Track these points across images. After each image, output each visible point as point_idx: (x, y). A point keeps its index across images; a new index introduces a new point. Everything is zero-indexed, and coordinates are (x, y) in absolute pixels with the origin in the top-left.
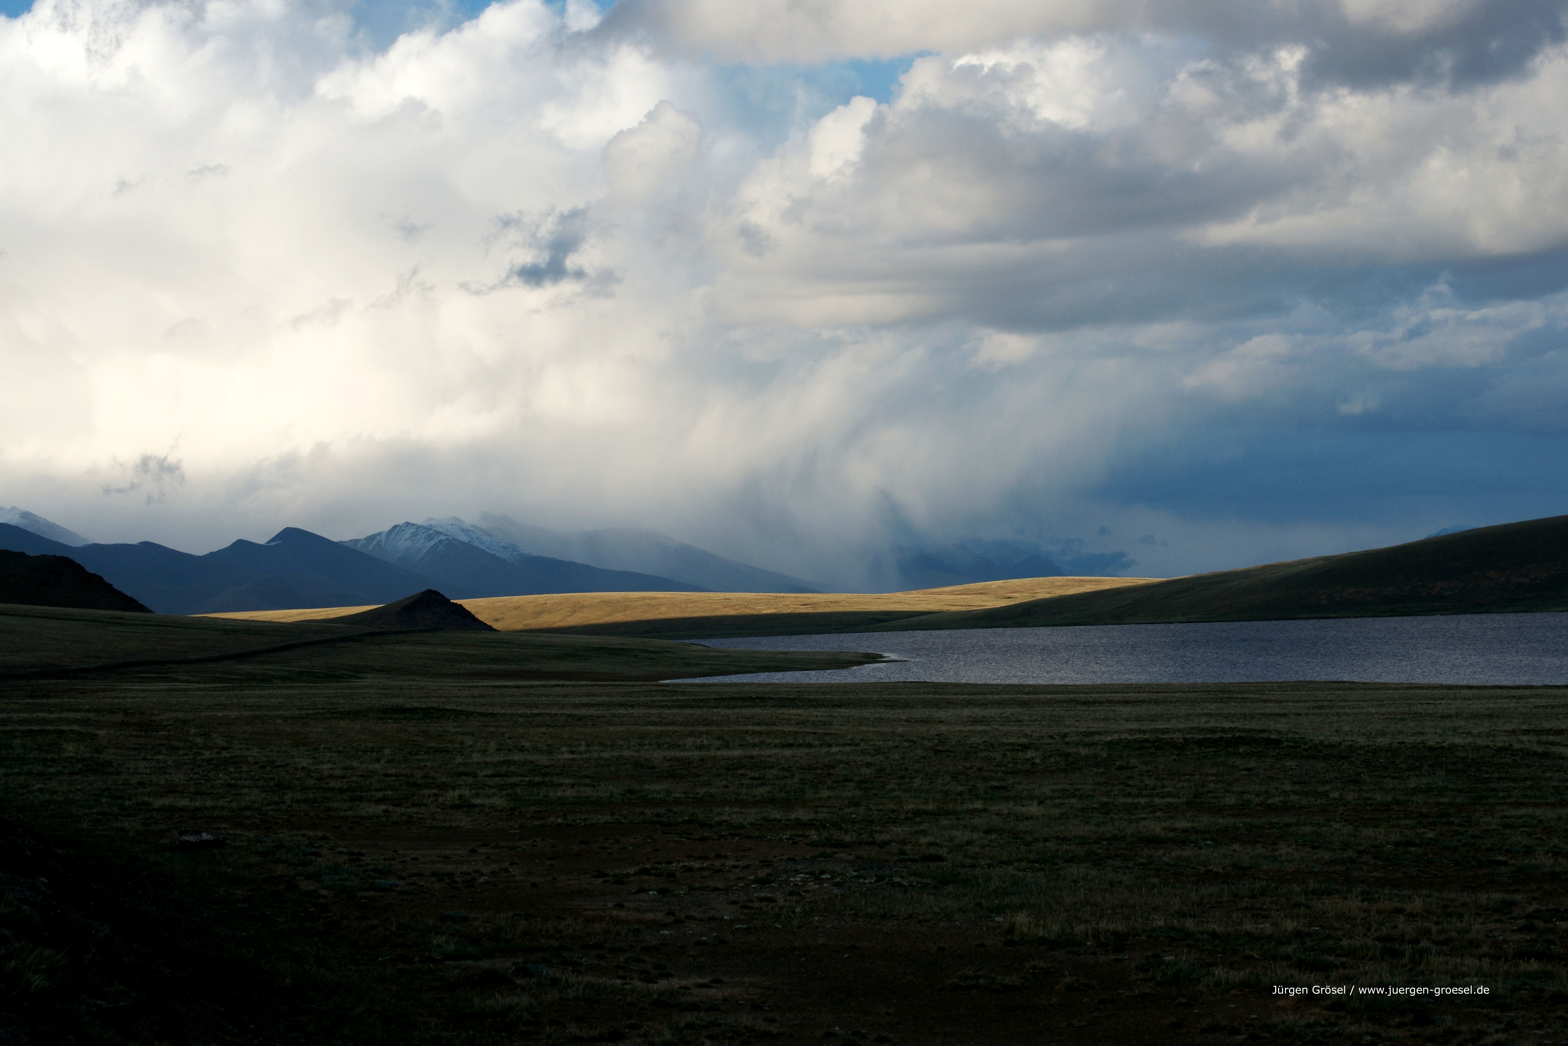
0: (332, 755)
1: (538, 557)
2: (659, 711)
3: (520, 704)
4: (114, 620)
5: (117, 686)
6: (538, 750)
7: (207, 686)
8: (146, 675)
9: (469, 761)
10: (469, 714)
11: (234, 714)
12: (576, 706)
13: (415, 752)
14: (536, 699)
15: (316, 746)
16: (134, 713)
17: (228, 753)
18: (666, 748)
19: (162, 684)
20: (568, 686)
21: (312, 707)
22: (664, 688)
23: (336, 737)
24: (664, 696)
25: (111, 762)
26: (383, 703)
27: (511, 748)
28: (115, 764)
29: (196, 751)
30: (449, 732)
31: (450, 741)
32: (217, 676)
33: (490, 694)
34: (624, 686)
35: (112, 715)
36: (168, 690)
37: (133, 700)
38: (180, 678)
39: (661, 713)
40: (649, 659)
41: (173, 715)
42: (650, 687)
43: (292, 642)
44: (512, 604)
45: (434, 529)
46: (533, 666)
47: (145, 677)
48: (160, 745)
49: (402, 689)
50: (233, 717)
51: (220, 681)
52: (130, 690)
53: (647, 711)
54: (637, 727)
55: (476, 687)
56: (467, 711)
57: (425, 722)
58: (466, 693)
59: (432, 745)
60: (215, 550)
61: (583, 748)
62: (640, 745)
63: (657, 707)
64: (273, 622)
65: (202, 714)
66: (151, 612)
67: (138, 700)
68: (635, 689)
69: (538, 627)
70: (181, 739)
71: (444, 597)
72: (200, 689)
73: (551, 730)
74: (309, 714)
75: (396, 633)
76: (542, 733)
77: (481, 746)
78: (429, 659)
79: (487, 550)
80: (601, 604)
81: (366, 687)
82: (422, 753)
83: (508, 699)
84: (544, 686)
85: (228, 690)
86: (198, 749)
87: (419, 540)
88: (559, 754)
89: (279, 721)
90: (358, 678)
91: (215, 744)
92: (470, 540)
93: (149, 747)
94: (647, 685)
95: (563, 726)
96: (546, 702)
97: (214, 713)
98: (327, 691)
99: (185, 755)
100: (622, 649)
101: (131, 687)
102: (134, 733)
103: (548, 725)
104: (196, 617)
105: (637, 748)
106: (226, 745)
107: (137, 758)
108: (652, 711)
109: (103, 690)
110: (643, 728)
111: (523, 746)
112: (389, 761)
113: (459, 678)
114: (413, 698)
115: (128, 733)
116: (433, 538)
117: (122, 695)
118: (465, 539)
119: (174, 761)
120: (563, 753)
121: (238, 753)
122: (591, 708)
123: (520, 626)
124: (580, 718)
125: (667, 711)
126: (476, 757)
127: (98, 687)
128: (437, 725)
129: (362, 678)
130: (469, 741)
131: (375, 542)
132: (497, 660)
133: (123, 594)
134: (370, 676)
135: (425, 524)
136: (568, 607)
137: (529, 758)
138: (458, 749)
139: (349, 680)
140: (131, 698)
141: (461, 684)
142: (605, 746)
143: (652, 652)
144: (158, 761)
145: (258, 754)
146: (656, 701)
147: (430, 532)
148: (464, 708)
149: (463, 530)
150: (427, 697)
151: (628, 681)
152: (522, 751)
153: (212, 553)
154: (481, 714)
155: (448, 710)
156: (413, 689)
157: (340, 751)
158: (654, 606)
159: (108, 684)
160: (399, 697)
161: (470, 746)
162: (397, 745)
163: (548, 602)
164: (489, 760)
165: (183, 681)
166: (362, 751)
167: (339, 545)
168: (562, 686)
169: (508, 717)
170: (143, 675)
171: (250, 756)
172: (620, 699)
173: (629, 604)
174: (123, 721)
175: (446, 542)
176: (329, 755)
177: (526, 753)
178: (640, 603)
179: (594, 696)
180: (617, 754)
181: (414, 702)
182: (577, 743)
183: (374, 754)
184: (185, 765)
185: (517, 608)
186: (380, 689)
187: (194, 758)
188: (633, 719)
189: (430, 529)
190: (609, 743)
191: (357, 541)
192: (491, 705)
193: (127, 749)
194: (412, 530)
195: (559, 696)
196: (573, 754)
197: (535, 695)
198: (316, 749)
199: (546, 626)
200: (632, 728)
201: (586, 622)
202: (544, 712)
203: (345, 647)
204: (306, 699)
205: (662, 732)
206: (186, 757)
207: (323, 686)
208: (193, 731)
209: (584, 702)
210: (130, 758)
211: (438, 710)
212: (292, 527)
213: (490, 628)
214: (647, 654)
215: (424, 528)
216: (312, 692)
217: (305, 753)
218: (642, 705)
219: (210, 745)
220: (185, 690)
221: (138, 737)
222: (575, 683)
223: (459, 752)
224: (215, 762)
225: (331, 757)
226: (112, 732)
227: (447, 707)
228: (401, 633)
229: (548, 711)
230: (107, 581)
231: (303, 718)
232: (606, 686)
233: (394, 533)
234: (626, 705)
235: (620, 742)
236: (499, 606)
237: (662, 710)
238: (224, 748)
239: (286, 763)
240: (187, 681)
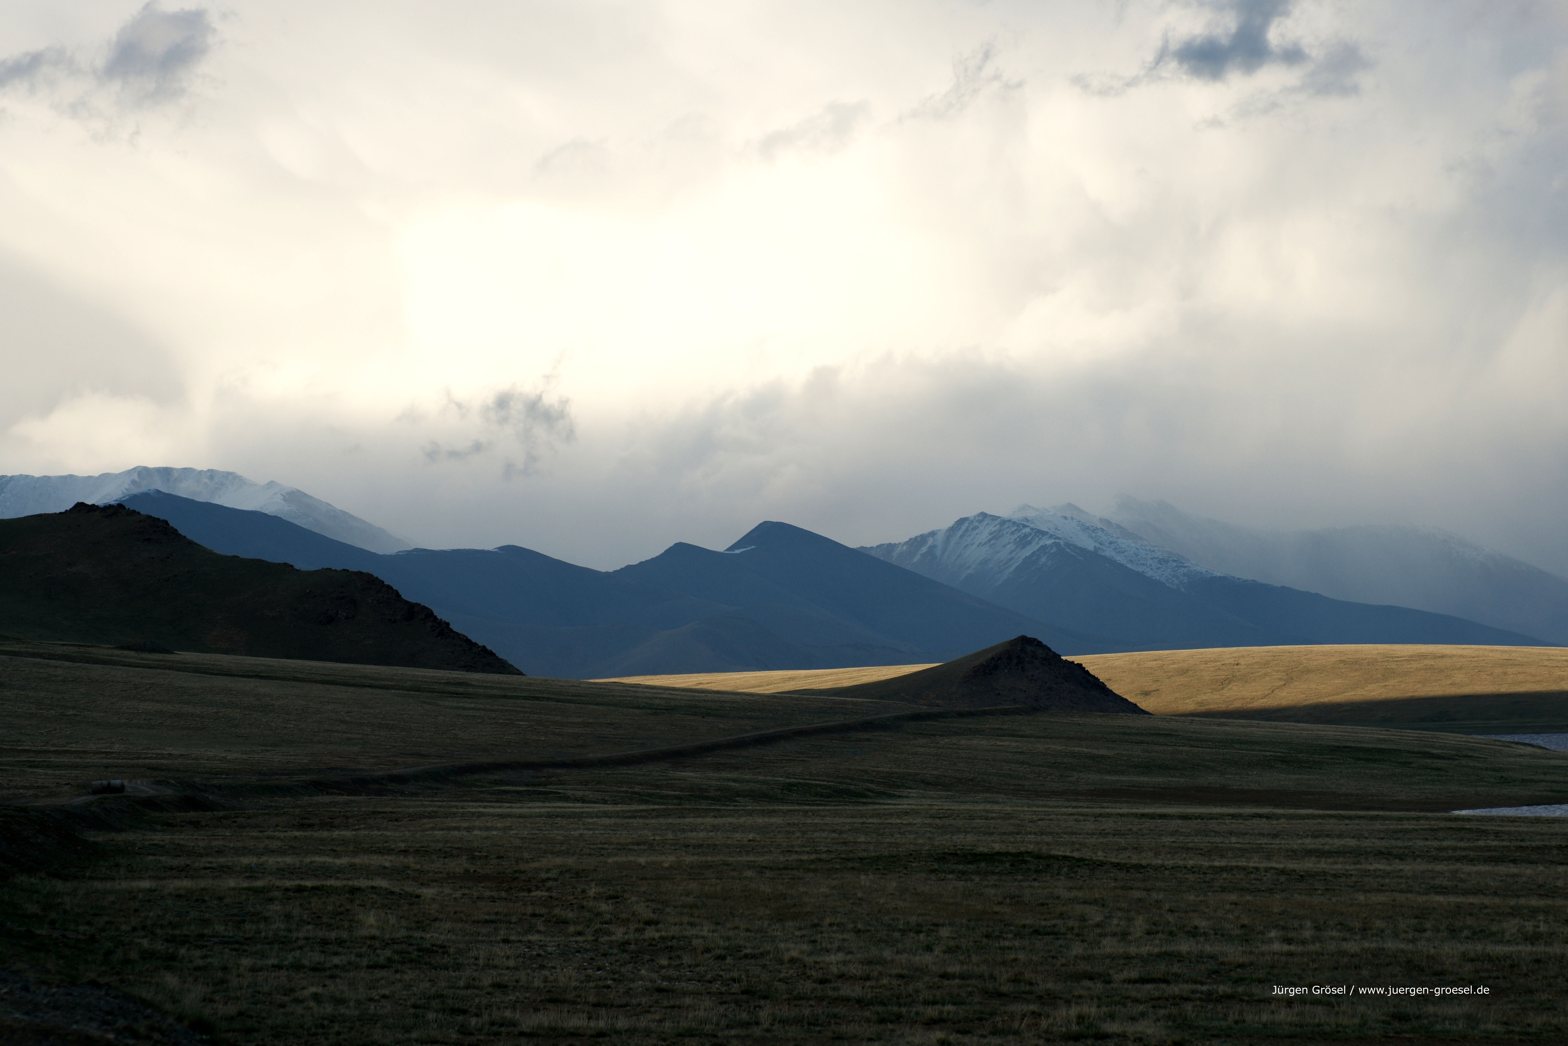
0: (845, 936)
1: (1224, 578)
2: (1451, 867)
3: (1188, 848)
4: (452, 689)
5: (456, 807)
6: (1223, 935)
7: (619, 808)
8: (507, 788)
9: (1096, 951)
10: (1096, 866)
11: (668, 860)
12: (1293, 854)
13: (997, 933)
14: (1218, 840)
15: (816, 921)
16: (486, 857)
17: (657, 931)
18: (1468, 938)
19: (539, 804)
20: (1278, 817)
21: (808, 849)
22: (1460, 824)
23: (853, 904)
24: (1461, 840)
25: (445, 947)
26: (936, 843)
27: (1174, 929)
28: (452, 950)
29: (598, 926)
30: (1058, 898)
31: (1061, 915)
32: (636, 790)
33: (1134, 829)
34: (1384, 818)
35: (446, 860)
36: (549, 816)
37: (485, 834)
38: (569, 793)
39: (1457, 871)
40: (1432, 769)
41: (558, 861)
42: (1433, 822)
43: (771, 731)
44: (1174, 663)
45: (1032, 526)
46: (1212, 779)
47: (506, 792)
48: (534, 915)
49: (972, 818)
50: (666, 865)
51: (642, 799)
52: (480, 815)
53: (1430, 867)
54: (1410, 896)
55: (1109, 815)
56: (1091, 860)
57: (1016, 880)
58: (1090, 826)
59: (1027, 922)
60: (635, 562)
61: (1308, 934)
62: (1416, 930)
63: (1449, 859)
64: (739, 694)
65: (610, 860)
66: (520, 674)
67: (495, 833)
68: (1407, 825)
69: (1223, 707)
70: (572, 904)
71: (1049, 650)
72: (606, 815)
73: (1249, 898)
74: (802, 861)
75: (960, 715)
76: (1231, 904)
77: (1118, 925)
78: (1023, 763)
79: (1129, 566)
80: (1341, 665)
81: (906, 813)
82: (1010, 936)
83: (1168, 840)
84: (1233, 816)
85: (657, 817)
86: (602, 923)
87: (1004, 546)
88: (1263, 942)
89: (749, 873)
90: (891, 796)
91: (634, 914)
92: (1098, 545)
93: (514, 919)
94: (1427, 819)
95: (1271, 891)
96: (1239, 846)
97: (631, 858)
98: (837, 820)
99: (580, 934)
100: (1380, 751)
101: (481, 810)
102: (487, 893)
103: (1242, 890)
104: (601, 684)
105: (1410, 936)
106: (654, 917)
107: (493, 939)
108: (1440, 867)
109: (432, 816)
110: (1421, 899)
111: (1196, 927)
112: (949, 950)
113: (1076, 800)
114: (992, 834)
115: (476, 894)
116: (1030, 543)
117: (466, 825)
118: (1089, 545)
119: (559, 945)
120: (1271, 941)
121: (674, 931)
122: (1323, 860)
123: (1190, 706)
124: (1302, 876)
125: (1467, 868)
126: (1110, 946)
127: (423, 809)
128: (1036, 884)
129: (900, 797)
130: (1095, 915)
131: (924, 549)
132: (1147, 768)
133: (468, 641)
134: (914, 793)
135: (1017, 517)
136: (1278, 671)
137: (1208, 948)
138: (1076, 931)
139: (877, 801)
140: (480, 829)
141: (1080, 810)
142: (1350, 930)
143: (1439, 757)
144: (530, 945)
145: (710, 934)
146: (1445, 849)
147: (1024, 531)
148: (1086, 854)
149: (1085, 528)
150: (1018, 834)
151: (1390, 810)
152: (1194, 936)
153: (629, 567)
154: (1117, 866)
155: (1056, 857)
156: (993, 818)
157: (859, 931)
158: (1441, 671)
159: (440, 804)
160: (966, 832)
161: (1098, 925)
162: (964, 921)
163: (1242, 661)
164: (1133, 950)
165: (577, 800)
166: (900, 930)
167: (859, 556)
168: (1268, 817)
169: (1167, 872)
170: (503, 788)
171: (697, 937)
172: (1378, 843)
173: (1393, 666)
174: (467, 871)
175: (1054, 550)
176: (840, 936)
177: (1202, 939)
178: (1415, 665)
179: (1327, 836)
180: (1374, 945)
181: (993, 841)
182: (1296, 923)
183: (922, 936)
184: (578, 952)
185: (1184, 672)
186: (932, 817)
187: (596, 940)
188: (1403, 880)
189: (1025, 526)
190: (1357, 925)
191: (891, 547)
192: (1137, 849)
193: (474, 922)
194: (992, 528)
195: (1262, 835)
196: (1289, 944)
197: (1217, 833)
198: (815, 925)
199: (1237, 705)
200: (1401, 898)
201: (1313, 700)
202: (1234, 864)
203: (868, 740)
204: (798, 834)
205: (1458, 906)
206: (579, 938)
207: (829, 811)
208: (592, 891)
209: (1310, 847)
210: (480, 938)
211: (1038, 857)
212: (775, 520)
213: (1134, 709)
214: (1429, 761)
215: (1014, 523)
216: (809, 821)
217: (797, 933)
218: (1419, 856)
219: (624, 916)
220: (579, 816)
221: (493, 900)
222: (1292, 811)
223: (1078, 935)
224: (633, 947)
225: (844, 940)
226: (447, 891)
227: (1053, 853)
228: (971, 714)
229: (1243, 863)
230: (439, 617)
231: (792, 869)
232: (1350, 818)
233: (960, 533)
234: (1390, 854)
235: (1379, 924)
236: (1151, 668)
237: (1458, 865)
238: (649, 923)
239: (762, 950)
240: (583, 800)
